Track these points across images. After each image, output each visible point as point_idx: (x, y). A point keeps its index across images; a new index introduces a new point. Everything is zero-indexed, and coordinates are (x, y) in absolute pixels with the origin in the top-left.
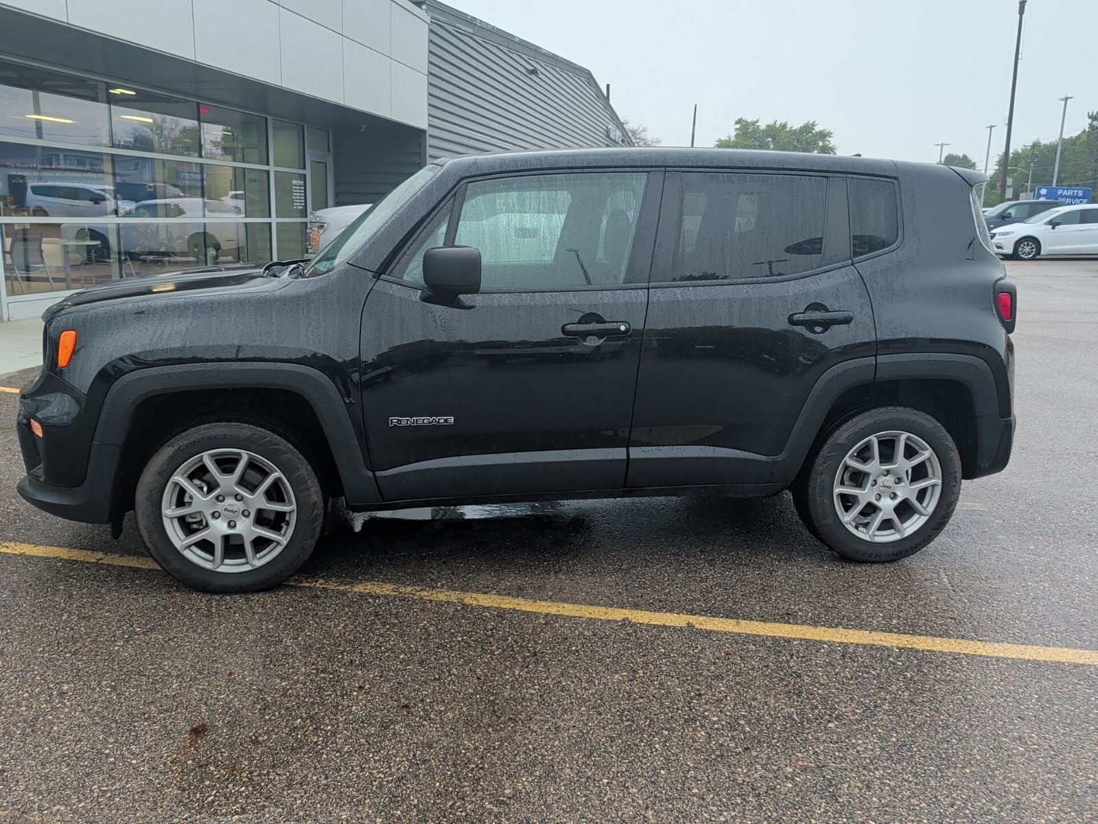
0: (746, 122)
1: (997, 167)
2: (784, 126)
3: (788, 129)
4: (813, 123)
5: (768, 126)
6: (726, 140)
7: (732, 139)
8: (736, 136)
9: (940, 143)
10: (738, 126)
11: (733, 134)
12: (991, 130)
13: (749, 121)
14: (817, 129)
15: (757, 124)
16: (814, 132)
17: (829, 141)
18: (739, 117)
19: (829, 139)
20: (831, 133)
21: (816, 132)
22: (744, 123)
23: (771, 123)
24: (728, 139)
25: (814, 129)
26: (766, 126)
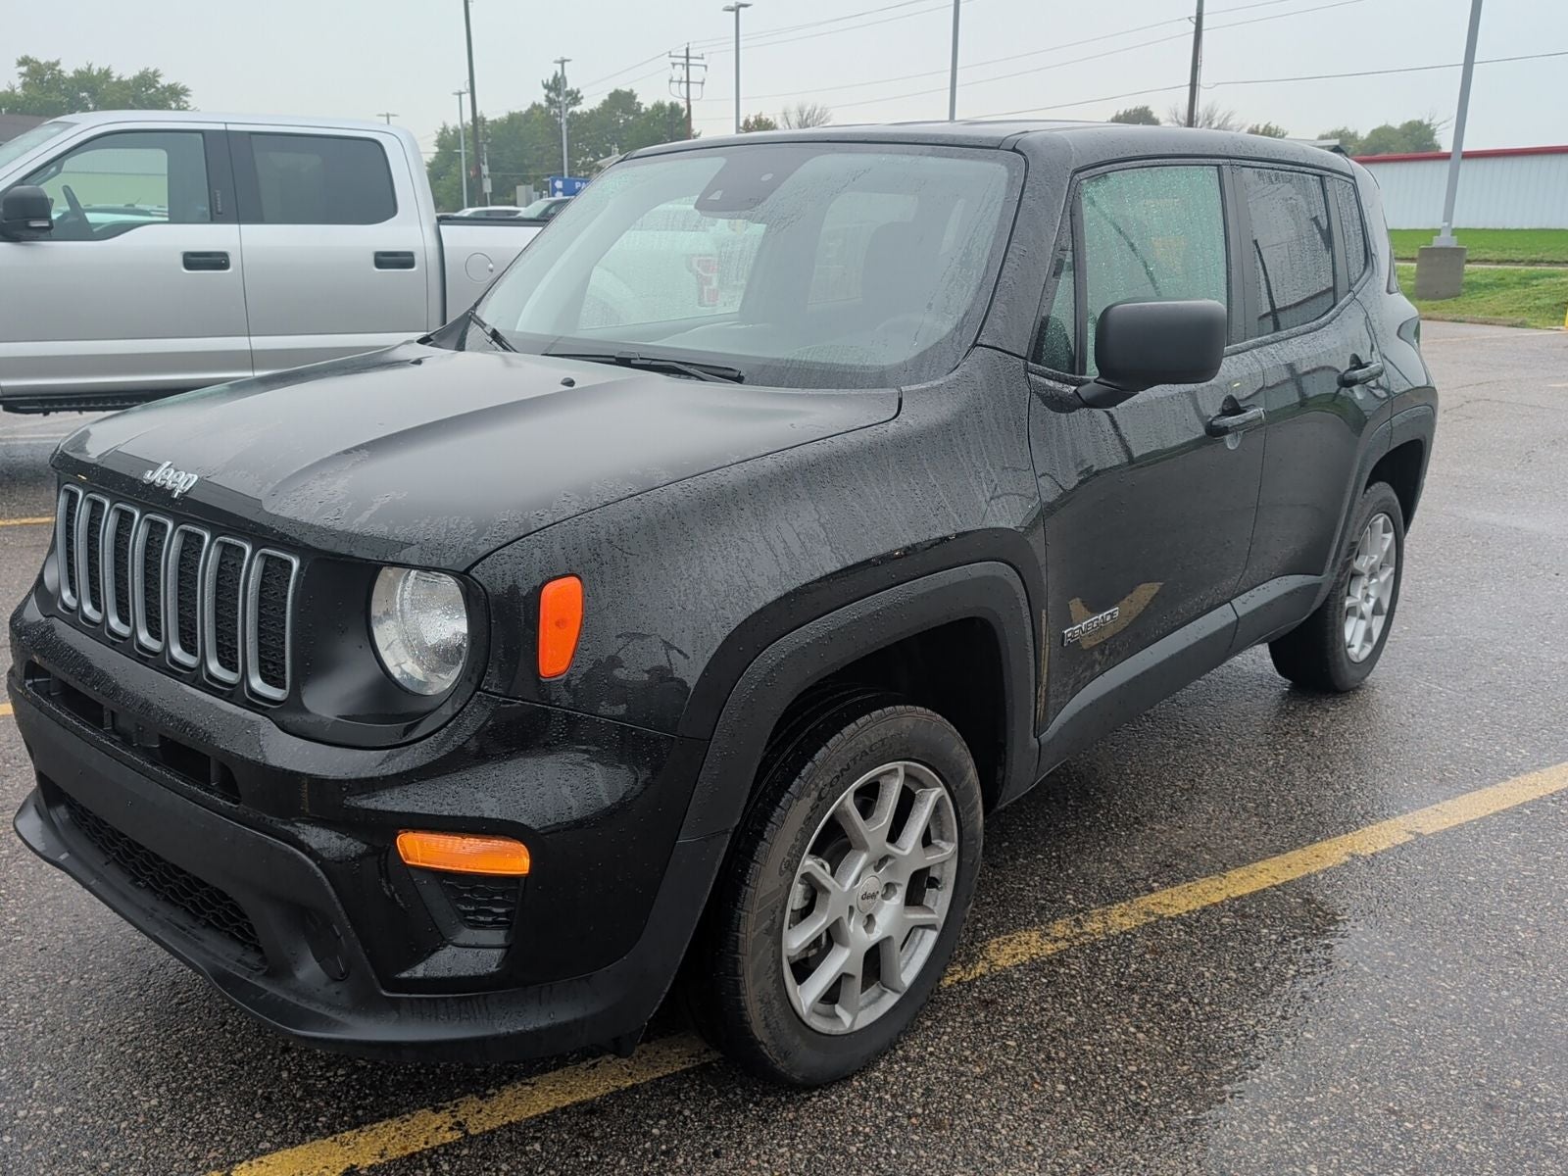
0: (37, 62)
1: (437, 149)
2: (107, 74)
3: (115, 80)
4: (155, 72)
5: (77, 72)
6: (6, 92)
7: (17, 91)
8: (24, 85)
9: (385, 113)
10: (24, 69)
11: (18, 82)
12: (460, 98)
13: (43, 62)
14: (163, 81)
15: (58, 68)
16: (159, 86)
17: (186, 102)
18: (23, 55)
19: (185, 98)
20: (187, 90)
21: (163, 87)
22: (34, 65)
23: (83, 67)
24: (9, 90)
25: (157, 82)
26: (74, 72)
